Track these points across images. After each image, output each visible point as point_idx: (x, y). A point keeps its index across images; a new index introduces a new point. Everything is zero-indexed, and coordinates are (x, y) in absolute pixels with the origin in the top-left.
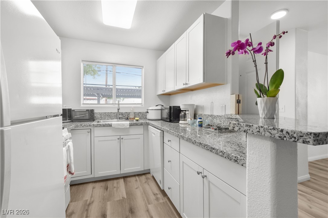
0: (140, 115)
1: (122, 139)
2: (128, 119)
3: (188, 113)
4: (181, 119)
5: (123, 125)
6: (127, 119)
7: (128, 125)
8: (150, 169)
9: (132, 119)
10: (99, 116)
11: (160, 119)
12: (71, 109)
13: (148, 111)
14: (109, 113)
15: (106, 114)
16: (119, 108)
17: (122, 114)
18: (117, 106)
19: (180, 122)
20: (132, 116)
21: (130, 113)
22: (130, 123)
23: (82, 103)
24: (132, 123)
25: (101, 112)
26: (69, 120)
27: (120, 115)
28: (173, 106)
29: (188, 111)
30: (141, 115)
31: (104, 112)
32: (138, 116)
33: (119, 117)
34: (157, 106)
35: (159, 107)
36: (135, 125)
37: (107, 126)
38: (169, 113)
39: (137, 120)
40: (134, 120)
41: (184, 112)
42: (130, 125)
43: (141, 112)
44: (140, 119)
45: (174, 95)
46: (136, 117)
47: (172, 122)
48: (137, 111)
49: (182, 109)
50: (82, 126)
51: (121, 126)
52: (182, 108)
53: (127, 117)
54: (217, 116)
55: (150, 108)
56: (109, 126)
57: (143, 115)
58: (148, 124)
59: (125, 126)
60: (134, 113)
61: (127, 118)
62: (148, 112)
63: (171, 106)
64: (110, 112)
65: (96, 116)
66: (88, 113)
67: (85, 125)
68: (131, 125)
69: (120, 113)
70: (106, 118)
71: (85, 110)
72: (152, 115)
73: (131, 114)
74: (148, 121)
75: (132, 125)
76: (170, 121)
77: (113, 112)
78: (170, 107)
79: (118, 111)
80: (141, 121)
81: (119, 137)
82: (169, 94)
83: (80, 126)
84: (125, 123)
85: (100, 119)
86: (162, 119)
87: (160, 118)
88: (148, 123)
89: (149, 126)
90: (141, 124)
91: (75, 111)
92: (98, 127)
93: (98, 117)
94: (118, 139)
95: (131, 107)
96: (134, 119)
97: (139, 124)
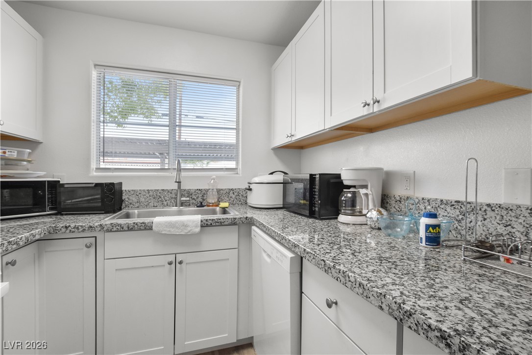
0: (231, 194)
1: (181, 263)
2: (203, 206)
3: (366, 195)
4: (343, 211)
5: (184, 225)
6: (201, 206)
7: (196, 227)
8: (252, 337)
9: (212, 206)
10: (134, 199)
11: (282, 206)
12: (59, 181)
13: (252, 186)
14: (158, 190)
15: (151, 193)
16: (179, 179)
17: (189, 193)
18: (175, 174)
19: (342, 218)
20: (212, 199)
21: (207, 191)
22: (202, 221)
23: (94, 166)
24: (207, 220)
25: (139, 189)
26: (51, 209)
27: (182, 196)
28: (320, 174)
29: (366, 187)
30: (234, 196)
31: (146, 189)
32: (228, 199)
33: (180, 201)
34: (272, 173)
35: (279, 177)
36: (217, 224)
37: (140, 230)
38: (308, 194)
39: (224, 211)
40: (218, 209)
41: (352, 190)
42: (202, 226)
43: (234, 188)
44: (232, 204)
45: (311, 148)
46: (222, 201)
47: (316, 218)
48: (224, 186)
49: (346, 183)
50: (68, 231)
51: (177, 228)
52: (347, 178)
53: (201, 200)
54: (489, 205)
55: (257, 180)
56: (145, 229)
57: (240, 197)
58: (250, 223)
59: (189, 229)
60: (219, 191)
61: (201, 203)
62: (250, 190)
63: (313, 173)
64: (160, 188)
65: (127, 199)
66: (100, 191)
67: (78, 228)
68: (205, 225)
69: (185, 192)
70: (152, 204)
71: (90, 185)
72: (261, 196)
73: (210, 193)
74: (250, 214)
75: (207, 226)
76: (312, 215)
77: (168, 188)
78: (311, 175)
79: (179, 187)
80: (234, 214)
81: (171, 258)
82: (299, 147)
83: (64, 230)
84: (190, 221)
85: (137, 205)
86: (286, 207)
87: (279, 202)
88: (252, 218)
89: (254, 228)
90: (233, 223)
91: (66, 186)
92: (116, 231)
93: (130, 201)
94: (170, 263)
95: (209, 177)
96: (217, 206)
97: (225, 223)
